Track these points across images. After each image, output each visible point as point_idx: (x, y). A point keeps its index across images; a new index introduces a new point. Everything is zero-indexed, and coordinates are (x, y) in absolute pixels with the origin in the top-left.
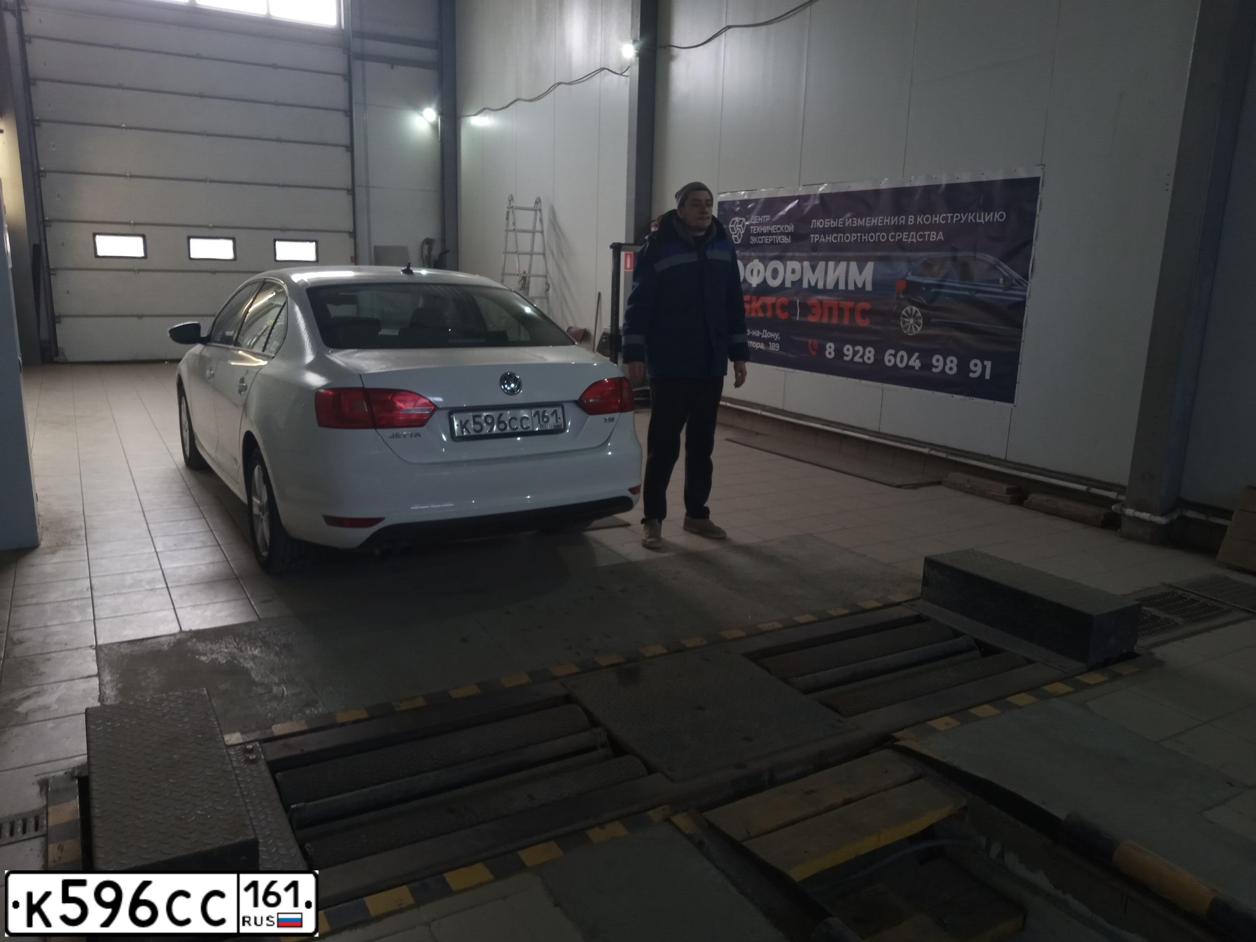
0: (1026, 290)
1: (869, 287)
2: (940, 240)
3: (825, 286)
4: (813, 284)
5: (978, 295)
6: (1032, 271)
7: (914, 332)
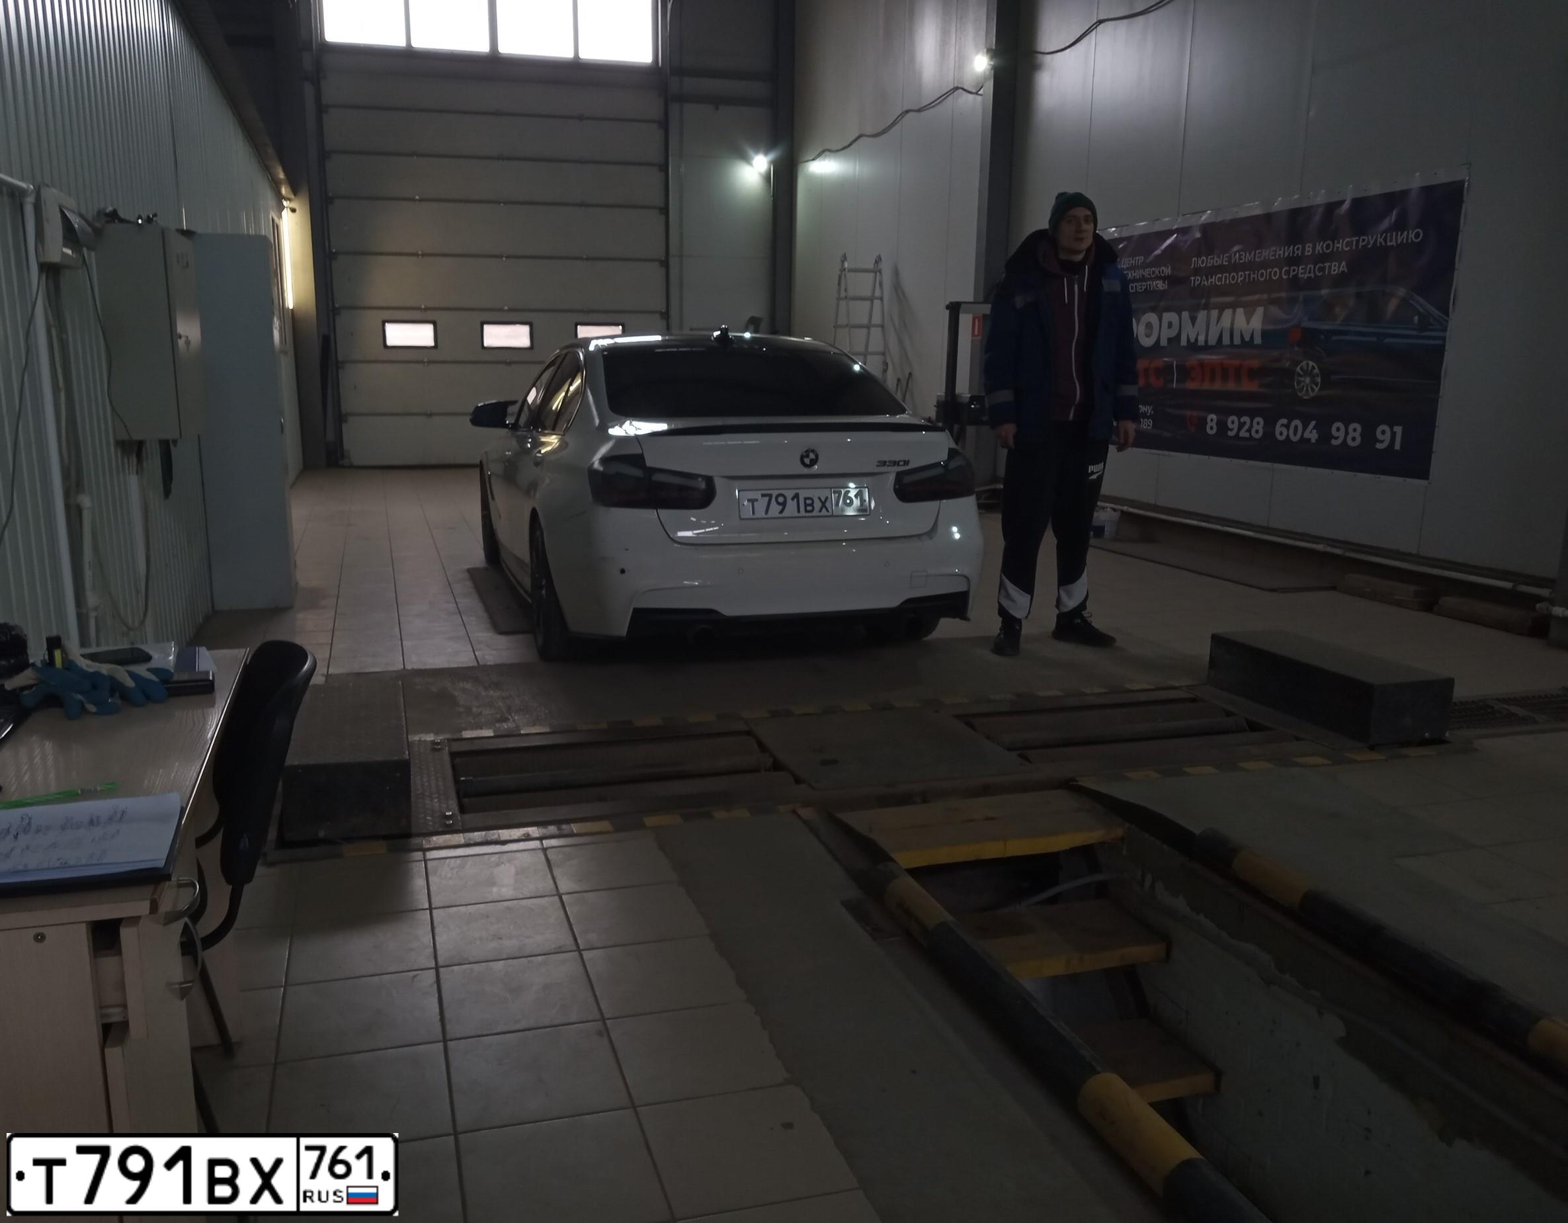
0: (1445, 330)
1: (1258, 340)
2: (1344, 271)
3: (1206, 341)
4: (1192, 340)
5: (1387, 340)
6: (1454, 304)
7: (1312, 394)
